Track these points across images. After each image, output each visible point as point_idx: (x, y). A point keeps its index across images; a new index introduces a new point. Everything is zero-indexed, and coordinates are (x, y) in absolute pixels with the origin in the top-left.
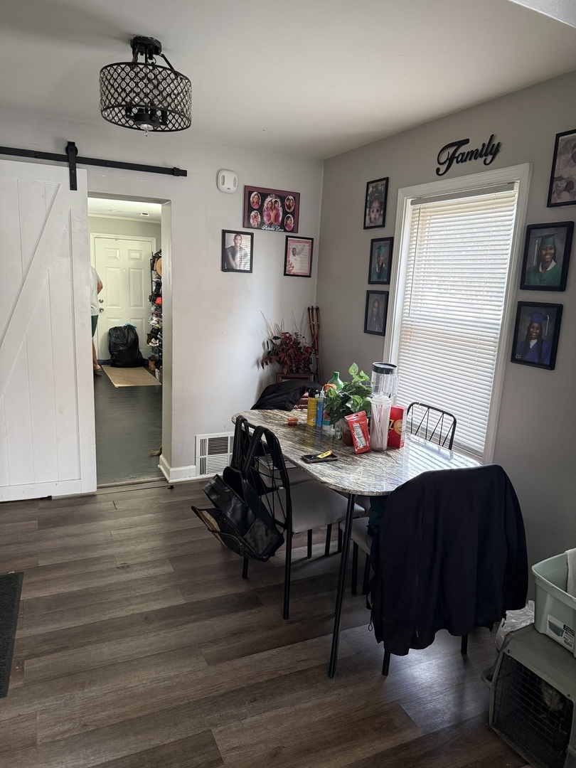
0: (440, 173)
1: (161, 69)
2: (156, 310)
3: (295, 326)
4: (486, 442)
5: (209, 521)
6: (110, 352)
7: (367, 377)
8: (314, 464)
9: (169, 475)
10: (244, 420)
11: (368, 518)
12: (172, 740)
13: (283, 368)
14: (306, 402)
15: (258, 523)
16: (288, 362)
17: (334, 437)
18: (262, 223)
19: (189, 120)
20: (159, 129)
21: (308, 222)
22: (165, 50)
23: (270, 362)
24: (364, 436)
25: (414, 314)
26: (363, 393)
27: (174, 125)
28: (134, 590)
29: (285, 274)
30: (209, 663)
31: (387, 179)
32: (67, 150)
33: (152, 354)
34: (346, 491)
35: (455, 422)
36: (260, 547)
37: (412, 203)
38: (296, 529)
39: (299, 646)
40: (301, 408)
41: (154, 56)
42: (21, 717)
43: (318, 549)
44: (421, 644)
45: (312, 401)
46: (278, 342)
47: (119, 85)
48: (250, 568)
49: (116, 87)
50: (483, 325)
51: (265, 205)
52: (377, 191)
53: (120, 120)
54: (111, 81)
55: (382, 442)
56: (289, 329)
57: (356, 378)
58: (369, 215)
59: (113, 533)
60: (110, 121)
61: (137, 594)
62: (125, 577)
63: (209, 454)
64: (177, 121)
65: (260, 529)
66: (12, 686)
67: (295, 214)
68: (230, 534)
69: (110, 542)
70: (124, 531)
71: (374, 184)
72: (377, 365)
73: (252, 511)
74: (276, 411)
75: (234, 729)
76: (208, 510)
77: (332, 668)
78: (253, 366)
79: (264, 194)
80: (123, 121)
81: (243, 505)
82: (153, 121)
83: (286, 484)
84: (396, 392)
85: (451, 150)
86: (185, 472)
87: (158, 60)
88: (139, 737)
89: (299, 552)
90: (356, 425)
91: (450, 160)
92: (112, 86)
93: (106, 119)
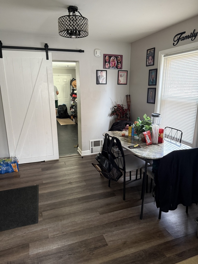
0: (175, 45)
1: (78, 17)
2: (72, 99)
3: (122, 102)
4: (193, 140)
5: (98, 168)
6: (58, 113)
7: (150, 118)
8: (133, 149)
9: (81, 153)
10: (108, 135)
11: (152, 167)
12: (91, 238)
13: (118, 116)
14: (128, 128)
15: (114, 168)
16: (120, 114)
17: (138, 140)
18: (110, 67)
19: (88, 33)
20: (77, 37)
21: (126, 65)
22: (79, 10)
23: (113, 115)
24: (150, 139)
25: (166, 96)
26: (149, 124)
27: (82, 35)
28: (74, 190)
29: (118, 84)
30: (100, 214)
31: (154, 48)
32: (45, 46)
33: (72, 114)
34: (145, 158)
35: (182, 133)
36: (115, 176)
37: (164, 56)
38: (127, 171)
39: (129, 209)
40: (126, 130)
41: (75, 12)
42: (43, 229)
43: (133, 177)
44: (173, 208)
45: (130, 128)
46: (116, 108)
47: (65, 23)
48: (111, 184)
49: (64, 24)
50: (192, 98)
51: (111, 60)
52: (151, 53)
53: (64, 35)
54: (62, 22)
55: (156, 141)
56: (120, 103)
57: (146, 119)
58: (148, 61)
59: (66, 172)
60: (62, 36)
61: (75, 192)
62: (70, 186)
63: (94, 146)
64: (83, 34)
65: (115, 171)
66: (39, 220)
67: (121, 62)
68: (105, 173)
69: (65, 175)
70: (69, 172)
71: (150, 50)
72: (153, 114)
73: (112, 165)
74: (117, 131)
75: (110, 235)
76: (97, 164)
77: (141, 216)
78: (108, 116)
79: (110, 56)
80: (66, 35)
81: (109, 162)
82: (76, 35)
83: (123, 156)
84: (160, 124)
85: (179, 36)
86: (86, 153)
87: (77, 13)
88: (80, 236)
89: (127, 178)
90: (147, 135)
91: (178, 40)
92: (63, 24)
93: (60, 35)
